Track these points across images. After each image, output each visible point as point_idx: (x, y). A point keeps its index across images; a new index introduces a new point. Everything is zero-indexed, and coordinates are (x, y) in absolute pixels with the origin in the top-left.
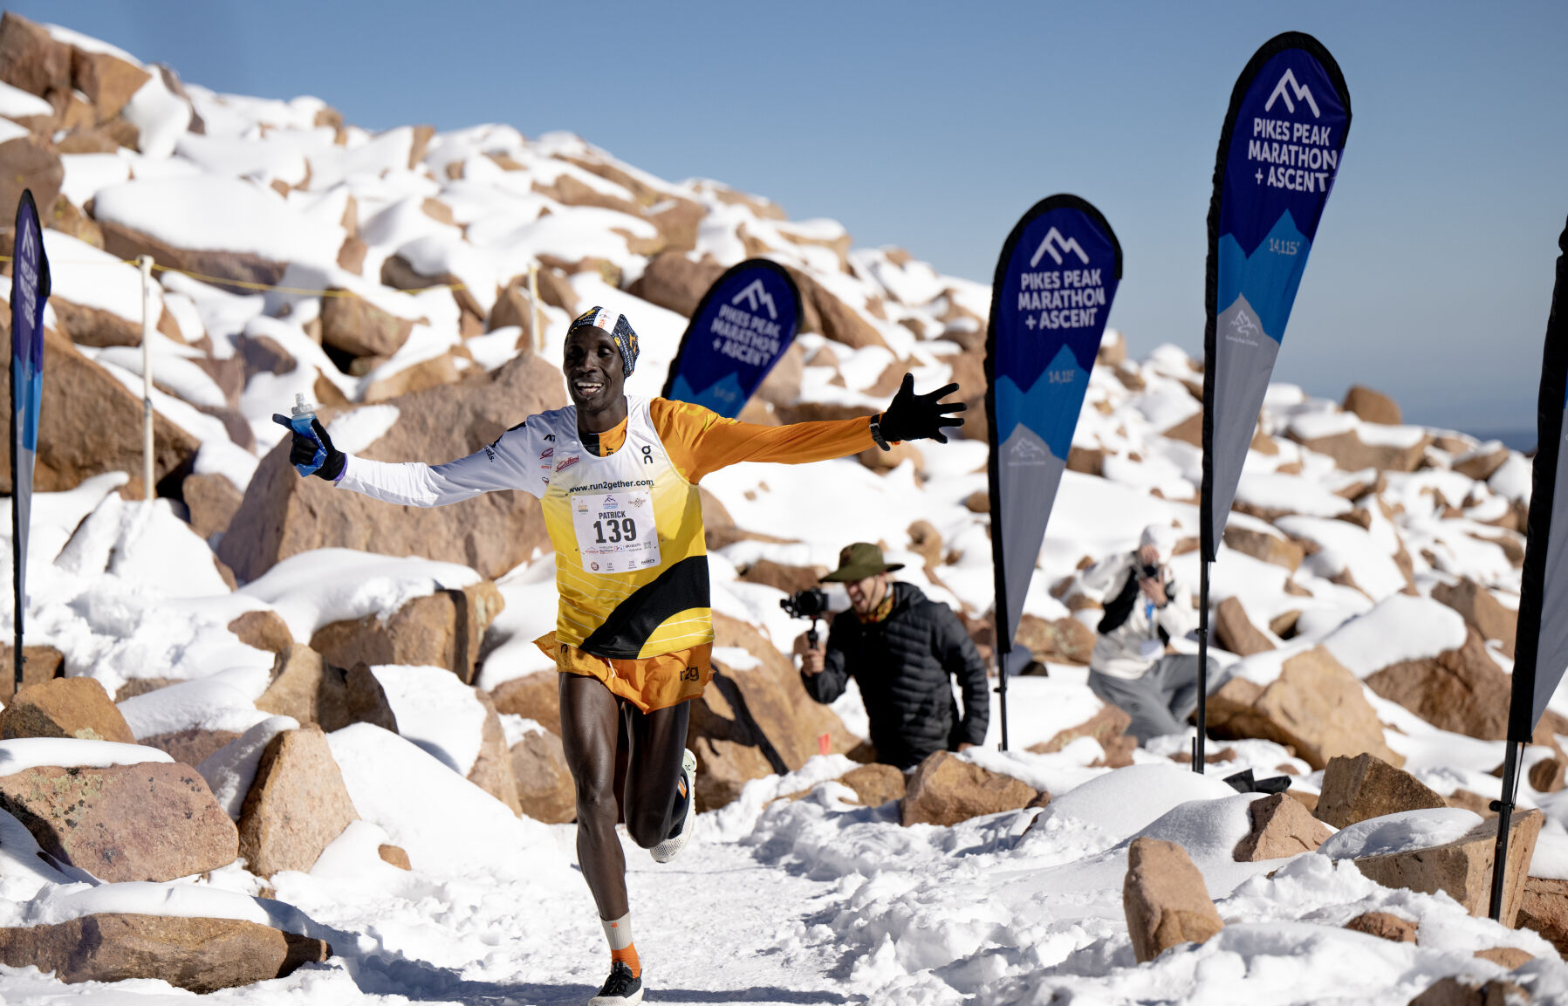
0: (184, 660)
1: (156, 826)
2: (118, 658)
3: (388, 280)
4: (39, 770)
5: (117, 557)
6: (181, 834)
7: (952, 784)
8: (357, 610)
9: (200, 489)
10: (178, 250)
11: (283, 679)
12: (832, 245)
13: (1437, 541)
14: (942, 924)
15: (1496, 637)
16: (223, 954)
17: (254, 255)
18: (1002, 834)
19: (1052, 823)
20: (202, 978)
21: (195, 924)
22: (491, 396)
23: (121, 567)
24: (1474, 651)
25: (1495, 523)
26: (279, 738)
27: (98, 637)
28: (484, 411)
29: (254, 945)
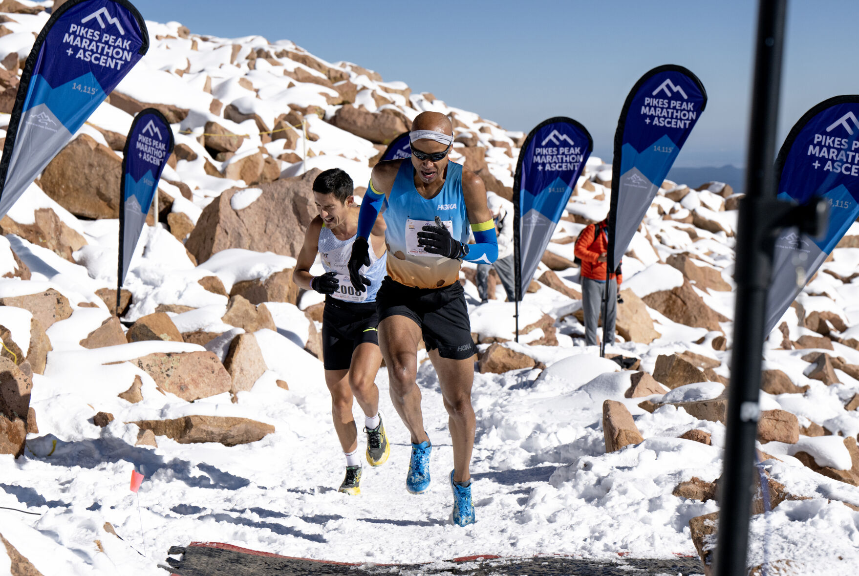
0: (183, 297)
1: (200, 376)
2: (156, 296)
3: (228, 117)
4: (155, 354)
5: (147, 250)
6: (210, 379)
7: (501, 357)
8: (252, 277)
9: (175, 219)
10: (141, 103)
11: (232, 310)
12: (403, 93)
13: (662, 231)
14: (515, 423)
15: (693, 279)
16: (238, 432)
17: (174, 106)
18: (524, 379)
19: (548, 377)
20: (229, 441)
21: (228, 419)
22: (301, 185)
23: (149, 254)
24: (687, 288)
25: (683, 221)
26: (238, 337)
27: (145, 286)
28: (298, 191)
29: (249, 427)
